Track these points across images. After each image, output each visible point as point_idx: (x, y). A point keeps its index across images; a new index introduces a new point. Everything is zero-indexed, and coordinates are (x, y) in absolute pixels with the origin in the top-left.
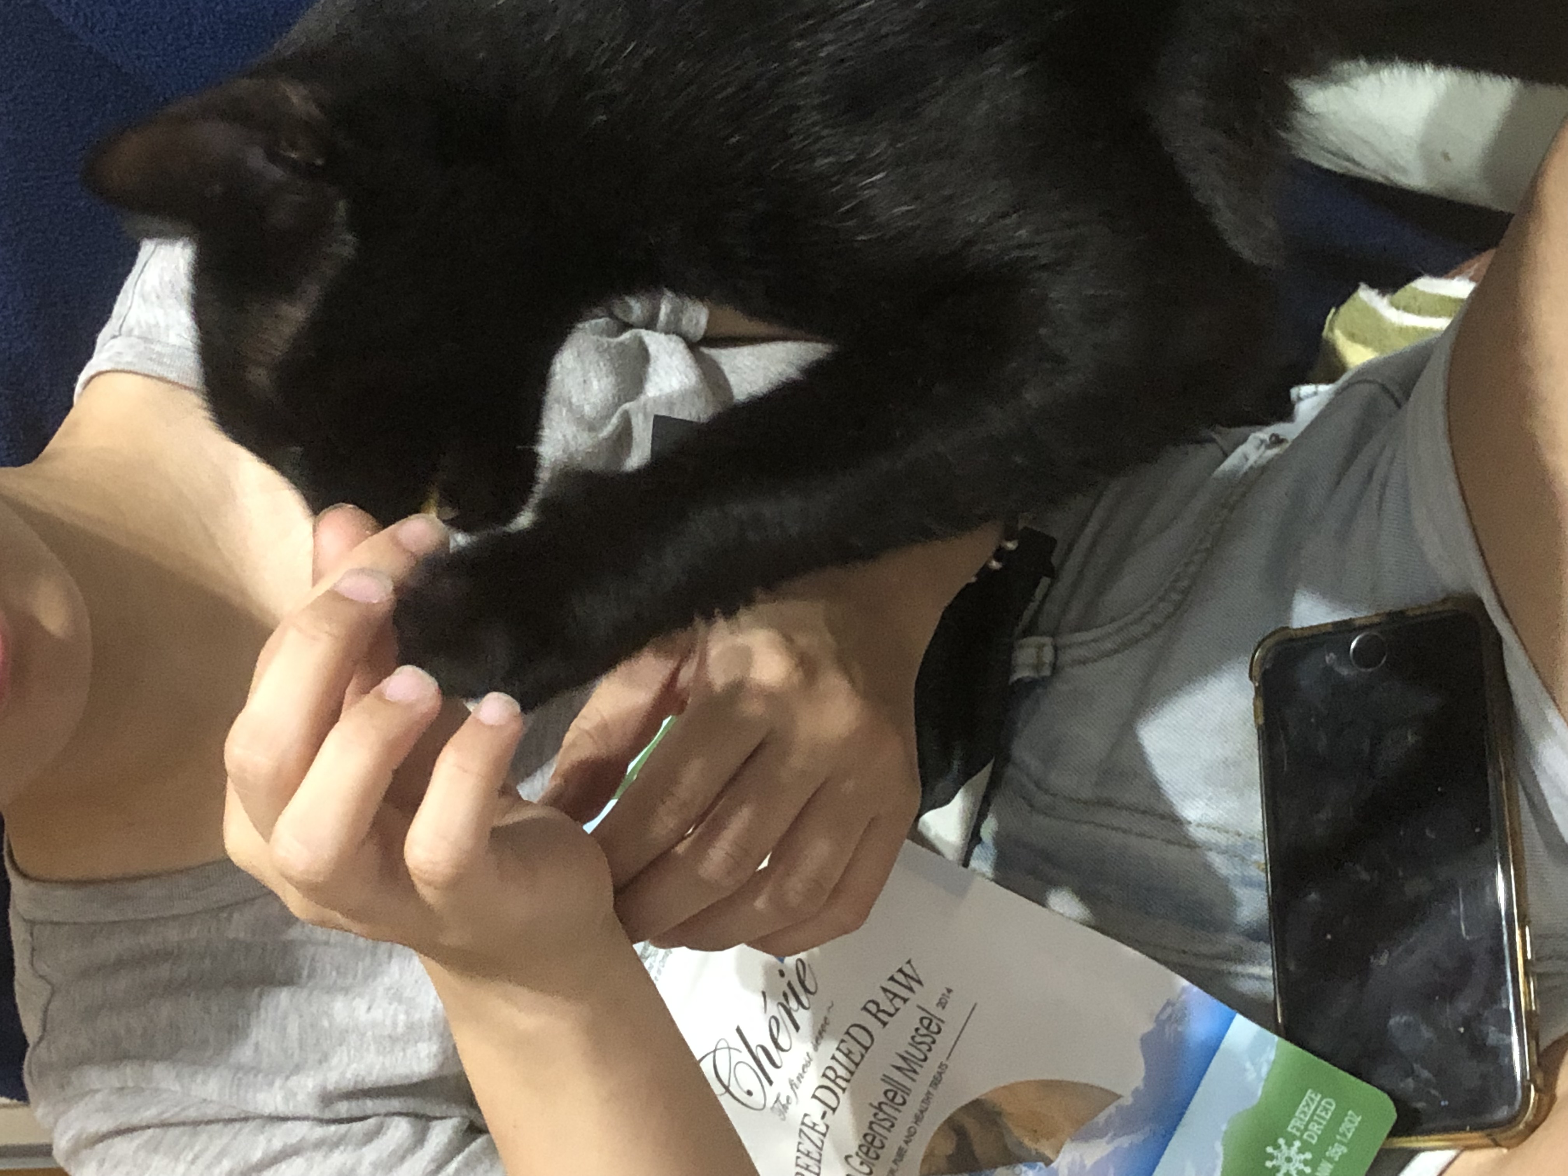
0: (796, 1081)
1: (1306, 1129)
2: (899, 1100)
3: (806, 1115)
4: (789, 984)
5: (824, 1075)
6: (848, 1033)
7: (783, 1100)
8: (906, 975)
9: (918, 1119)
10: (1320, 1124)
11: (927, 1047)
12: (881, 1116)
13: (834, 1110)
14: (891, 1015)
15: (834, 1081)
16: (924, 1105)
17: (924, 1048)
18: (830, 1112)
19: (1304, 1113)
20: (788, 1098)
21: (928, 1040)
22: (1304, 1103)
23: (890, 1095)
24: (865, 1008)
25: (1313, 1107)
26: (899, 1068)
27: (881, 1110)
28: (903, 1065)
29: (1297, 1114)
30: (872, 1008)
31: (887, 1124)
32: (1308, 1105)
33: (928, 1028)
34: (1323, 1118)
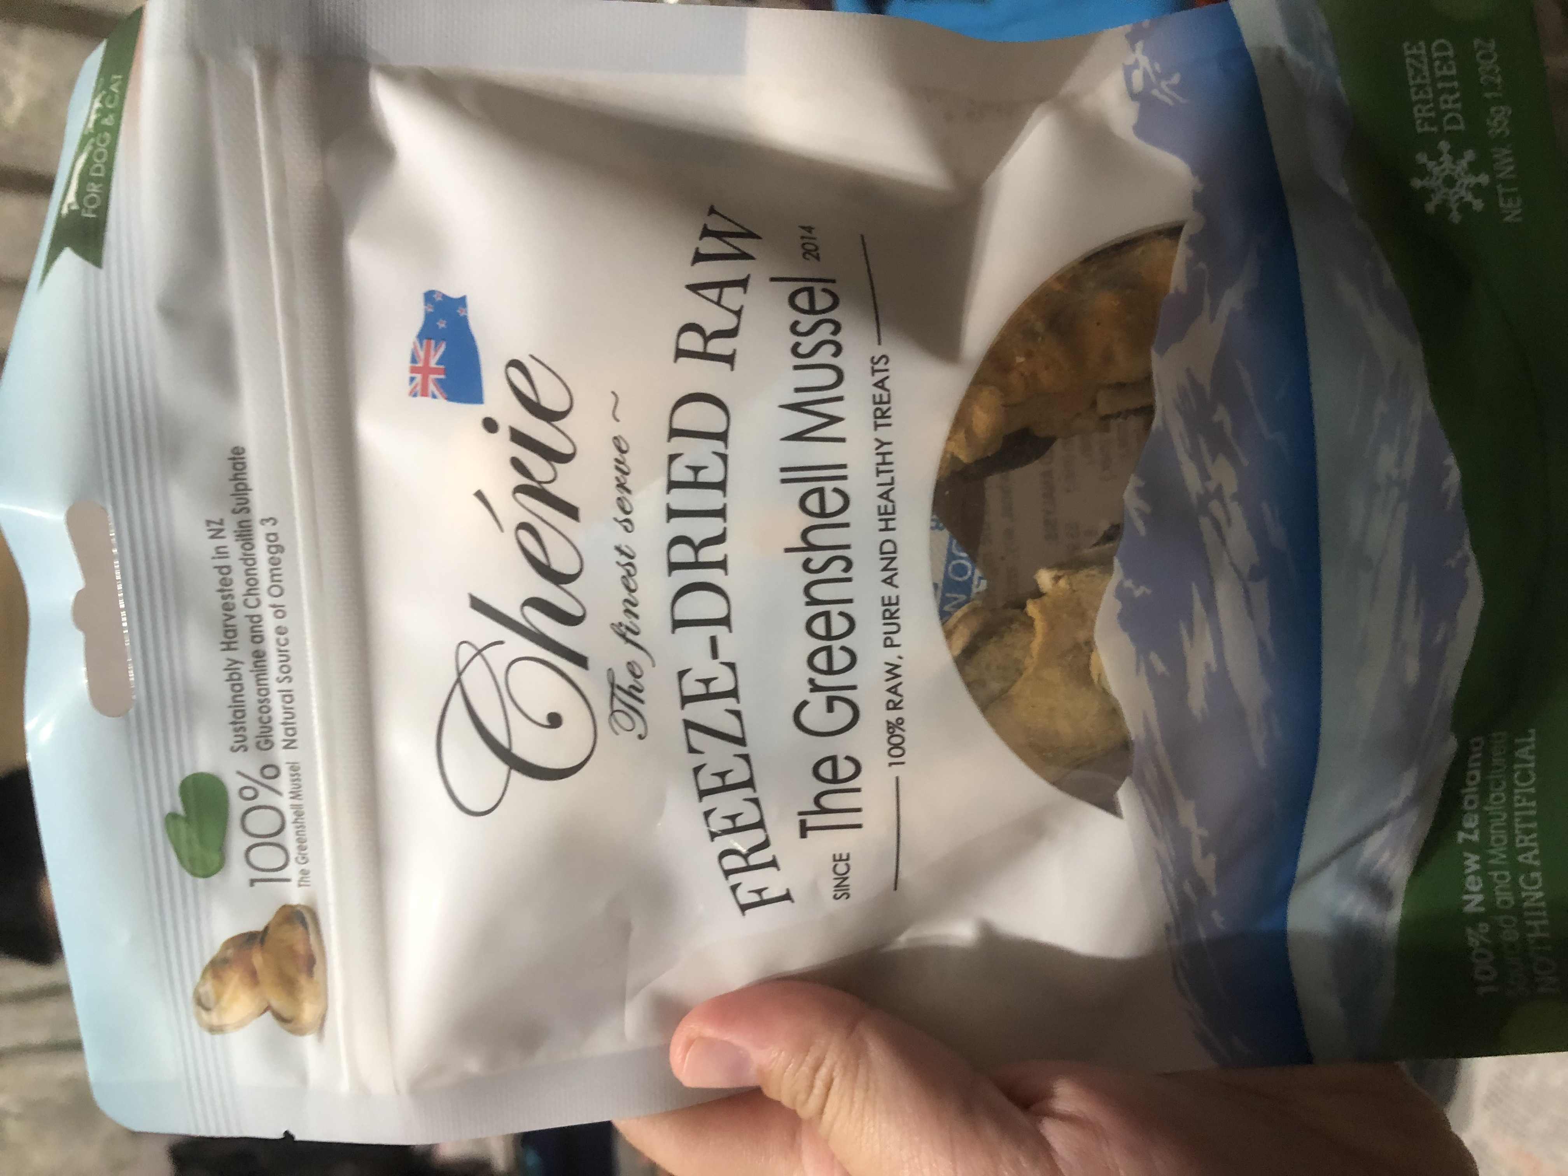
0: (626, 620)
1: (1441, 114)
2: (833, 502)
3: (682, 674)
4: (518, 437)
5: (673, 567)
6: (674, 433)
7: (625, 680)
8: (719, 235)
9: (887, 516)
10: (1452, 91)
11: (830, 349)
12: (818, 559)
13: (725, 621)
14: (732, 333)
15: (697, 565)
16: (885, 478)
17: (825, 355)
18: (719, 631)
19: (1421, 87)
20: (631, 667)
21: (824, 332)
22: (1411, 73)
23: (813, 503)
24: (680, 353)
25: (1425, 68)
26: (798, 437)
27: (812, 547)
28: (805, 421)
29: (1414, 98)
30: (692, 342)
31: (836, 570)
32: (1418, 71)
33: (812, 311)
34: (1450, 78)
